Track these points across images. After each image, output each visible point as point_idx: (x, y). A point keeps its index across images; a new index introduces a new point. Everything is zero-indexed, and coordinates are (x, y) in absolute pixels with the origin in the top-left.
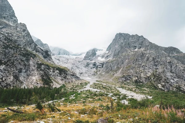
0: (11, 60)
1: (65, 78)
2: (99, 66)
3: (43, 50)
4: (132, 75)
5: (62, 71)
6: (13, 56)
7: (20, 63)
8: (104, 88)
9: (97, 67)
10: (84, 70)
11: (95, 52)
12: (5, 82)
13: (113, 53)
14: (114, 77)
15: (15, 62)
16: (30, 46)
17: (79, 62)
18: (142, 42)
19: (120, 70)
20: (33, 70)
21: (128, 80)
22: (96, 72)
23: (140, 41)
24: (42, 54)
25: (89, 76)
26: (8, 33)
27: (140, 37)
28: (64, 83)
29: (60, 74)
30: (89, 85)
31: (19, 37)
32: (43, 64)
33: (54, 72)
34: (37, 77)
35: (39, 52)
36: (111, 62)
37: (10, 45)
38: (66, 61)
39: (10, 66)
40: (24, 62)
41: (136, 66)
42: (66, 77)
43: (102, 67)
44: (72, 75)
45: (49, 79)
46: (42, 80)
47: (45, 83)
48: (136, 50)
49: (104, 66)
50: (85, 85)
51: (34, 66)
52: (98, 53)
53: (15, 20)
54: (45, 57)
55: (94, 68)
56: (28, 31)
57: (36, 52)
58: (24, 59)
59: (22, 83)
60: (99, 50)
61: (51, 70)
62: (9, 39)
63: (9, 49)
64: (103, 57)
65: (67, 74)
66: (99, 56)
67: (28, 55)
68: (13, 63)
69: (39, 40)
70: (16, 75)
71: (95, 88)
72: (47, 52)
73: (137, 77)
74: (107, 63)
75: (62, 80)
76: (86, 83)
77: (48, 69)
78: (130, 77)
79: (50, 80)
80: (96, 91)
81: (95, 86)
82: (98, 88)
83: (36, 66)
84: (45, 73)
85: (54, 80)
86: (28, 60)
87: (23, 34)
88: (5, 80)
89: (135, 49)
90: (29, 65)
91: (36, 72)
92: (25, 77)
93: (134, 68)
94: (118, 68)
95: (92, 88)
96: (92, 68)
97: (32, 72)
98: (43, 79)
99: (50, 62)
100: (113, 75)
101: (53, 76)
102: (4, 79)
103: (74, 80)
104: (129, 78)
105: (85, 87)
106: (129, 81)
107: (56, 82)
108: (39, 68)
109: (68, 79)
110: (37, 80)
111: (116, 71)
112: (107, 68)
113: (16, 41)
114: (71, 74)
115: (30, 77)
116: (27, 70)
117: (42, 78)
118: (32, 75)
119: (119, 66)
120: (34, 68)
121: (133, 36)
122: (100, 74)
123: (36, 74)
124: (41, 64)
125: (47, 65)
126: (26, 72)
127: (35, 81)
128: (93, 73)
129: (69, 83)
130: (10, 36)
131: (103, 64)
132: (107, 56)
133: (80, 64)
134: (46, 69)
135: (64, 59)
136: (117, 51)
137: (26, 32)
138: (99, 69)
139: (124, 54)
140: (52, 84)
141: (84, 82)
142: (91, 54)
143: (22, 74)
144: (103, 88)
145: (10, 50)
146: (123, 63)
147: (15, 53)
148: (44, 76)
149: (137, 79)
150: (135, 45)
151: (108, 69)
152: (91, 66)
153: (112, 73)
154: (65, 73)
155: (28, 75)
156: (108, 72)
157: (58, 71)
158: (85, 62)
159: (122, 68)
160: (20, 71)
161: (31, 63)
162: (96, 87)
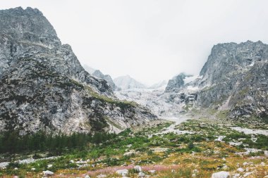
0: (40, 95)
1: (131, 117)
2: (190, 99)
3: (97, 80)
4: (253, 105)
5: (126, 108)
6: (44, 89)
7: (53, 98)
8: (203, 128)
9: (187, 101)
10: (167, 106)
11: (182, 79)
12: (26, 130)
13: (211, 76)
14: (218, 112)
15: (47, 96)
16: (77, 75)
17: (158, 96)
18: (262, 51)
19: (228, 101)
20: (76, 108)
21: (246, 113)
22: (187, 109)
23: (257, 50)
24: (97, 86)
25: (175, 114)
26: (42, 59)
27: (255, 43)
28: (129, 127)
29: (123, 112)
30: (173, 126)
31: (58, 62)
32: (94, 98)
33: (112, 109)
34: (81, 118)
35: (91, 83)
36: (210, 89)
37: (41, 73)
38: (138, 97)
39: (37, 104)
40: (61, 96)
41: (258, 89)
42: (133, 116)
43: (196, 99)
44: (143, 113)
45: (103, 120)
46: (91, 124)
47: (94, 127)
48: (252, 65)
49: (199, 97)
50: (166, 126)
51: (79, 102)
52: (187, 80)
53: (57, 43)
54: (102, 91)
55: (182, 102)
56: (73, 54)
57: (88, 83)
58: (62, 91)
59: (55, 130)
60: (189, 76)
61: (108, 107)
62: (42, 66)
63: (39, 78)
64: (195, 84)
65: (134, 112)
66: (188, 84)
67: (68, 86)
68: (42, 99)
69: (98, 72)
70: (46, 118)
71: (185, 129)
72: (104, 83)
73: (264, 107)
74: (202, 92)
75: (126, 121)
76: (168, 124)
77: (102, 105)
78: (249, 109)
79: (105, 122)
80: (187, 134)
81: (184, 126)
82: (189, 129)
83: (82, 102)
84: (96, 111)
85: (111, 123)
86: (68, 93)
87: (66, 58)
88: (27, 126)
89: (250, 63)
90: (70, 101)
91: (80, 111)
92: (60, 120)
93: (255, 92)
94: (224, 98)
95: (178, 130)
96: (178, 103)
97: (75, 112)
98: (91, 122)
99: (110, 97)
100: (217, 108)
101: (110, 116)
102: (24, 125)
103: (147, 120)
104: (247, 111)
105: (164, 130)
106: (248, 116)
107: (115, 125)
108: (86, 104)
109: (136, 119)
110: (80, 124)
111: (221, 102)
112: (204, 99)
113: (53, 69)
114: (142, 110)
115: (71, 119)
116: (66, 109)
117: (90, 120)
118: (73, 116)
119: (224, 93)
120: (77, 105)
121: (242, 44)
122: (193, 110)
123: (81, 114)
124: (91, 99)
125: (102, 100)
126: (63, 111)
127: (77, 125)
128: (181, 110)
129: (138, 125)
130: (45, 62)
131: (196, 95)
132: (202, 83)
133: (159, 98)
134: (98, 106)
135: (134, 94)
136: (218, 72)
137: (70, 55)
138: (190, 103)
139: (231, 74)
140: (106, 129)
141: (165, 122)
142: (175, 82)
143: (58, 115)
144: (201, 128)
145: (42, 80)
146: (231, 88)
147: (47, 84)
148: (93, 117)
149: (264, 110)
150: (249, 58)
151: (205, 101)
152: (177, 99)
153: (214, 107)
154: (131, 111)
155: (67, 117)
156: (206, 106)
157: (119, 108)
158: (168, 95)
159: (230, 97)
160: (54, 111)
161: (73, 97)
162: (186, 127)
